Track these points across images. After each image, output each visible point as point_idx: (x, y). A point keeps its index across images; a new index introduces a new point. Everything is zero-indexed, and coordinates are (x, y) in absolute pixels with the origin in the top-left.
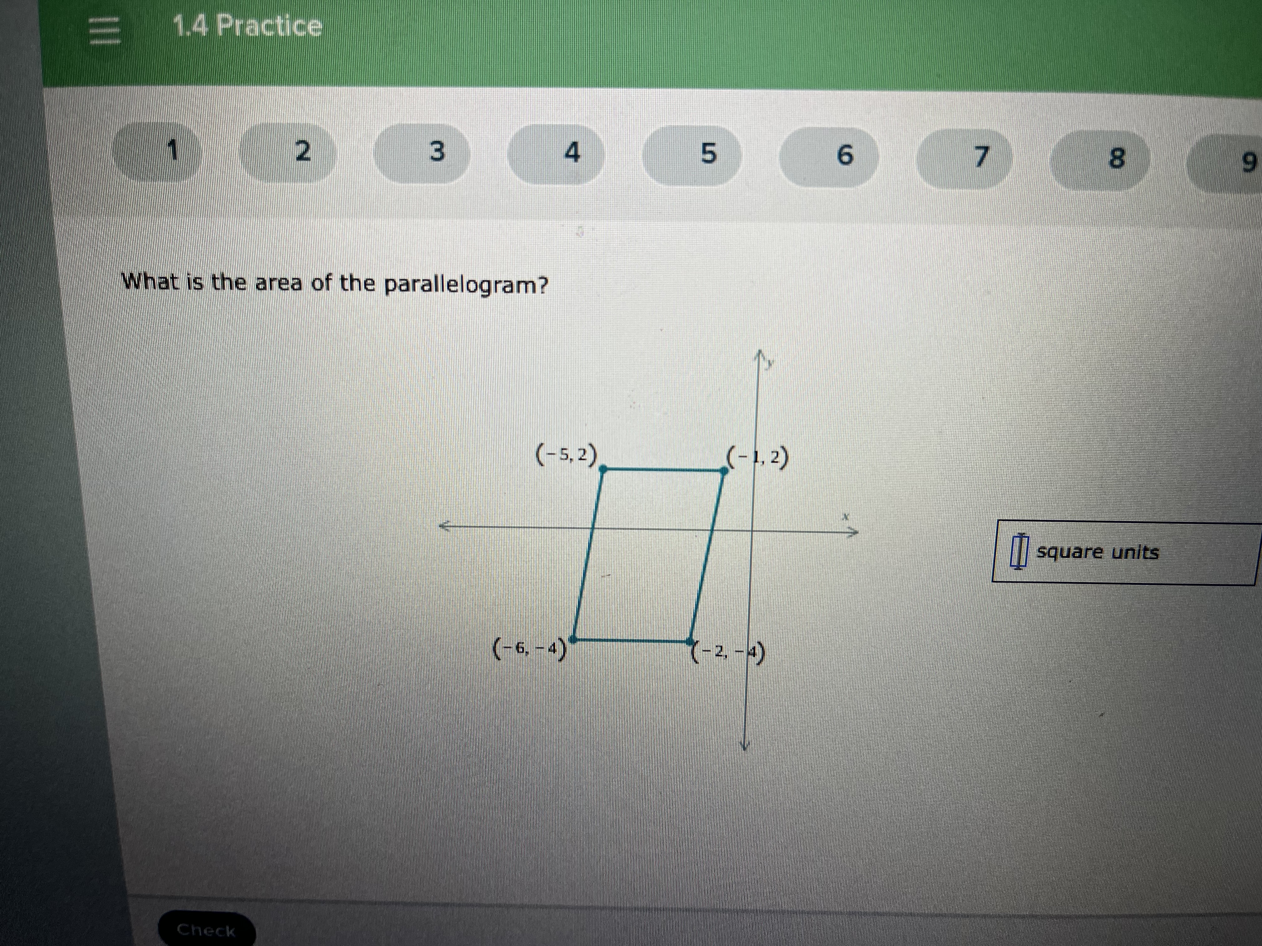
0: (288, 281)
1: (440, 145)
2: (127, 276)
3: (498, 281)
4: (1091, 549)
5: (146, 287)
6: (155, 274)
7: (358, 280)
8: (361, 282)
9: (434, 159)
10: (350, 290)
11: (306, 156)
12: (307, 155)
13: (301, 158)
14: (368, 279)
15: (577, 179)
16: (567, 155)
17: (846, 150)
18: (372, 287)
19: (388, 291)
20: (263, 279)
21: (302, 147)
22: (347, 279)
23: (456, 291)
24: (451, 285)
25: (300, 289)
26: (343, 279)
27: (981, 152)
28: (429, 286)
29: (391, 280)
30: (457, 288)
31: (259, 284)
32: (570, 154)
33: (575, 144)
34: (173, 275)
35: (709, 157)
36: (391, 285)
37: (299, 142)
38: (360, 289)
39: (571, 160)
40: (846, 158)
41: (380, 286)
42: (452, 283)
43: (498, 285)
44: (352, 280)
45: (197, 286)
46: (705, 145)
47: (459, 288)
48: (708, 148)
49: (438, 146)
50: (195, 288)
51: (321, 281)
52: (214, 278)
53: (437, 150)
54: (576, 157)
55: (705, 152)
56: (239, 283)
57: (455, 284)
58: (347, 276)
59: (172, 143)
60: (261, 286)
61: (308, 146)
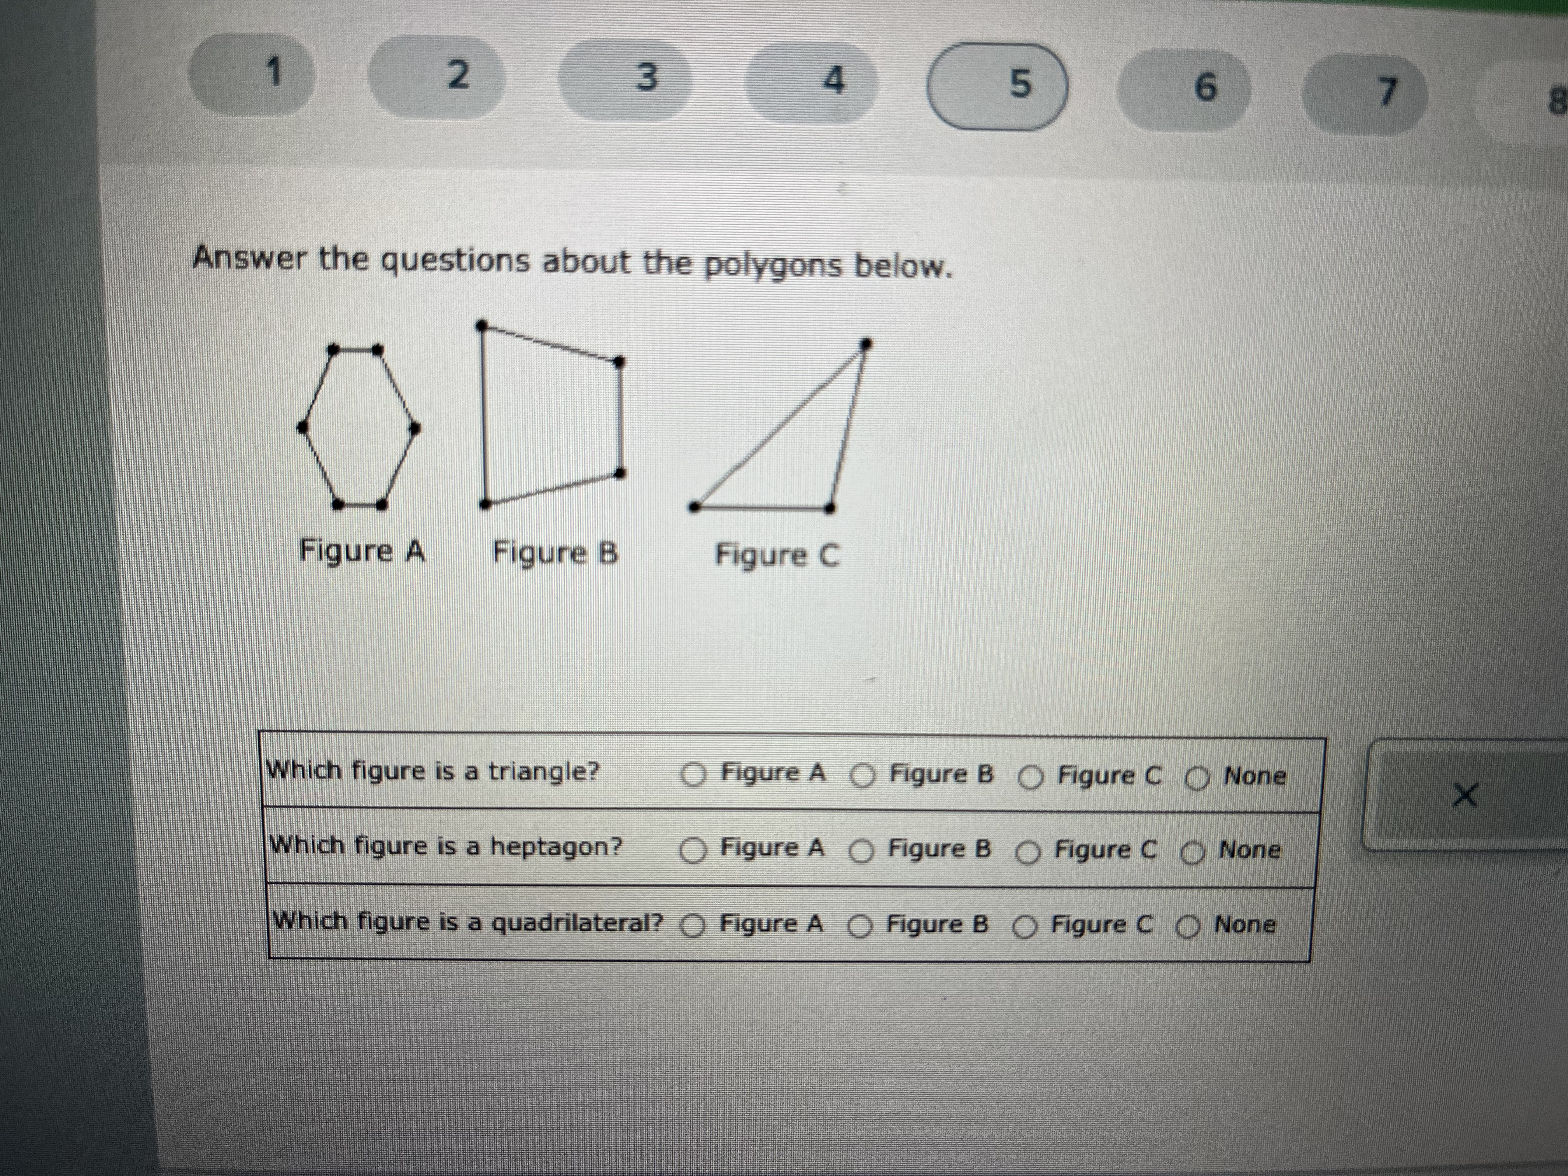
1: (650, 69)
9: (641, 87)
11: (462, 81)
12: (464, 81)
13: (455, 83)
15: (840, 116)
16: (828, 85)
17: (1208, 80)
21: (457, 69)
27: (1386, 87)
32: (831, 83)
33: (837, 70)
35: (1021, 88)
37: (454, 62)
39: (832, 91)
40: (1207, 92)
46: (1016, 72)
48: (1021, 77)
49: (647, 70)
53: (647, 75)
54: (839, 86)
55: (1015, 81)
59: (274, 62)
61: (465, 68)
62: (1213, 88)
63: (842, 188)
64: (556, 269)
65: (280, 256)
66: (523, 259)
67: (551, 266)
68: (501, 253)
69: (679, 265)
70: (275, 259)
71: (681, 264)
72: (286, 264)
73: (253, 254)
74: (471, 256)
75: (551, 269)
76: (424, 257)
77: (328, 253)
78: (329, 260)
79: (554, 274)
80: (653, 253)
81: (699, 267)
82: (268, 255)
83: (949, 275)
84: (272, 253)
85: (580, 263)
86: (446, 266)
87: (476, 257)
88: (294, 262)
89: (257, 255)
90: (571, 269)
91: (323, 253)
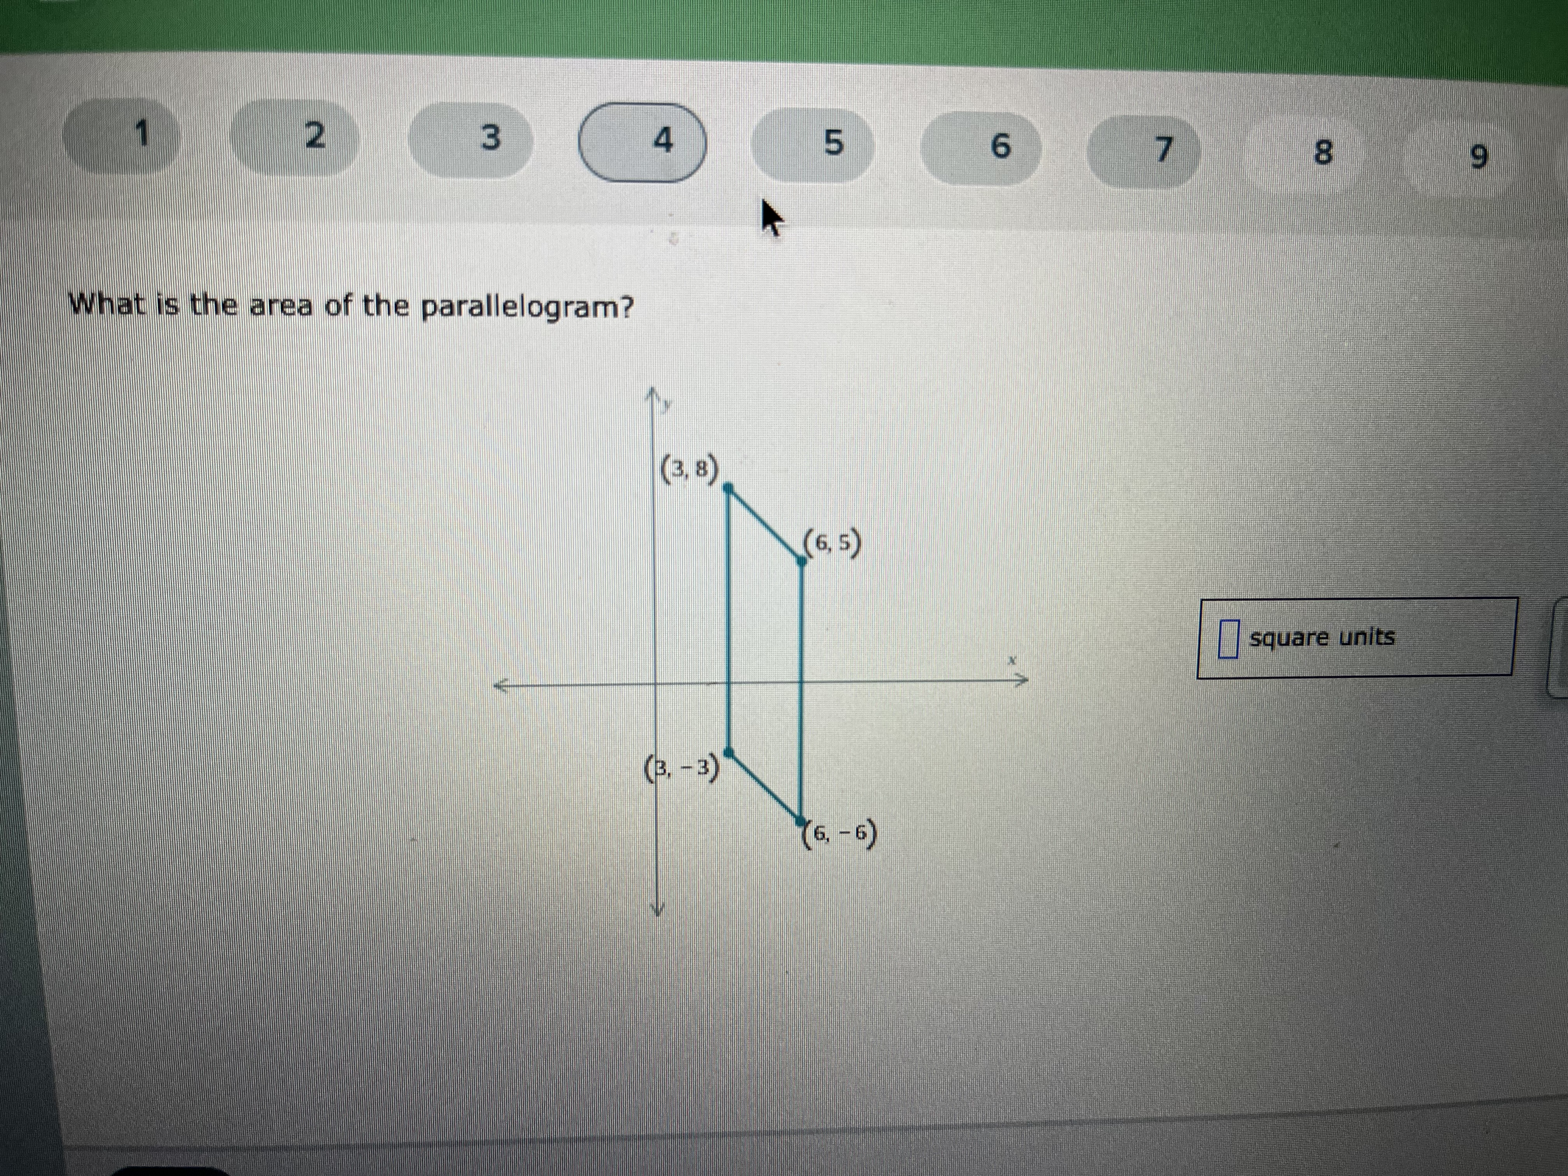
0: (294, 304)
1: (494, 130)
2: (76, 297)
3: (569, 302)
4: (1314, 634)
5: (101, 311)
6: (115, 292)
7: (387, 302)
8: (391, 304)
9: (486, 147)
10: (376, 314)
11: (319, 141)
12: (321, 140)
13: (312, 143)
14: (400, 301)
16: (657, 144)
17: (1002, 140)
18: (406, 310)
19: (425, 315)
20: (260, 300)
21: (314, 130)
22: (372, 301)
23: (515, 315)
24: (508, 307)
25: (310, 313)
26: (367, 300)
27: (1163, 144)
28: (479, 309)
29: (430, 301)
30: (516, 311)
31: (254, 307)
32: (660, 142)
33: (666, 130)
34: (137, 295)
35: (834, 147)
36: (430, 308)
37: (309, 124)
38: (389, 313)
39: (662, 150)
40: (1002, 150)
41: (415, 309)
42: (510, 304)
43: (569, 307)
44: (379, 302)
45: (171, 310)
46: (829, 132)
47: (518, 310)
48: (833, 136)
49: (492, 131)
50: (167, 313)
51: (338, 304)
52: (194, 299)
53: (490, 136)
54: (668, 145)
55: (829, 141)
56: (227, 307)
57: (514, 306)
58: (372, 297)
59: (142, 124)
60: (257, 310)
61: (321, 129)
62: (1007, 146)
63: (673, 240)
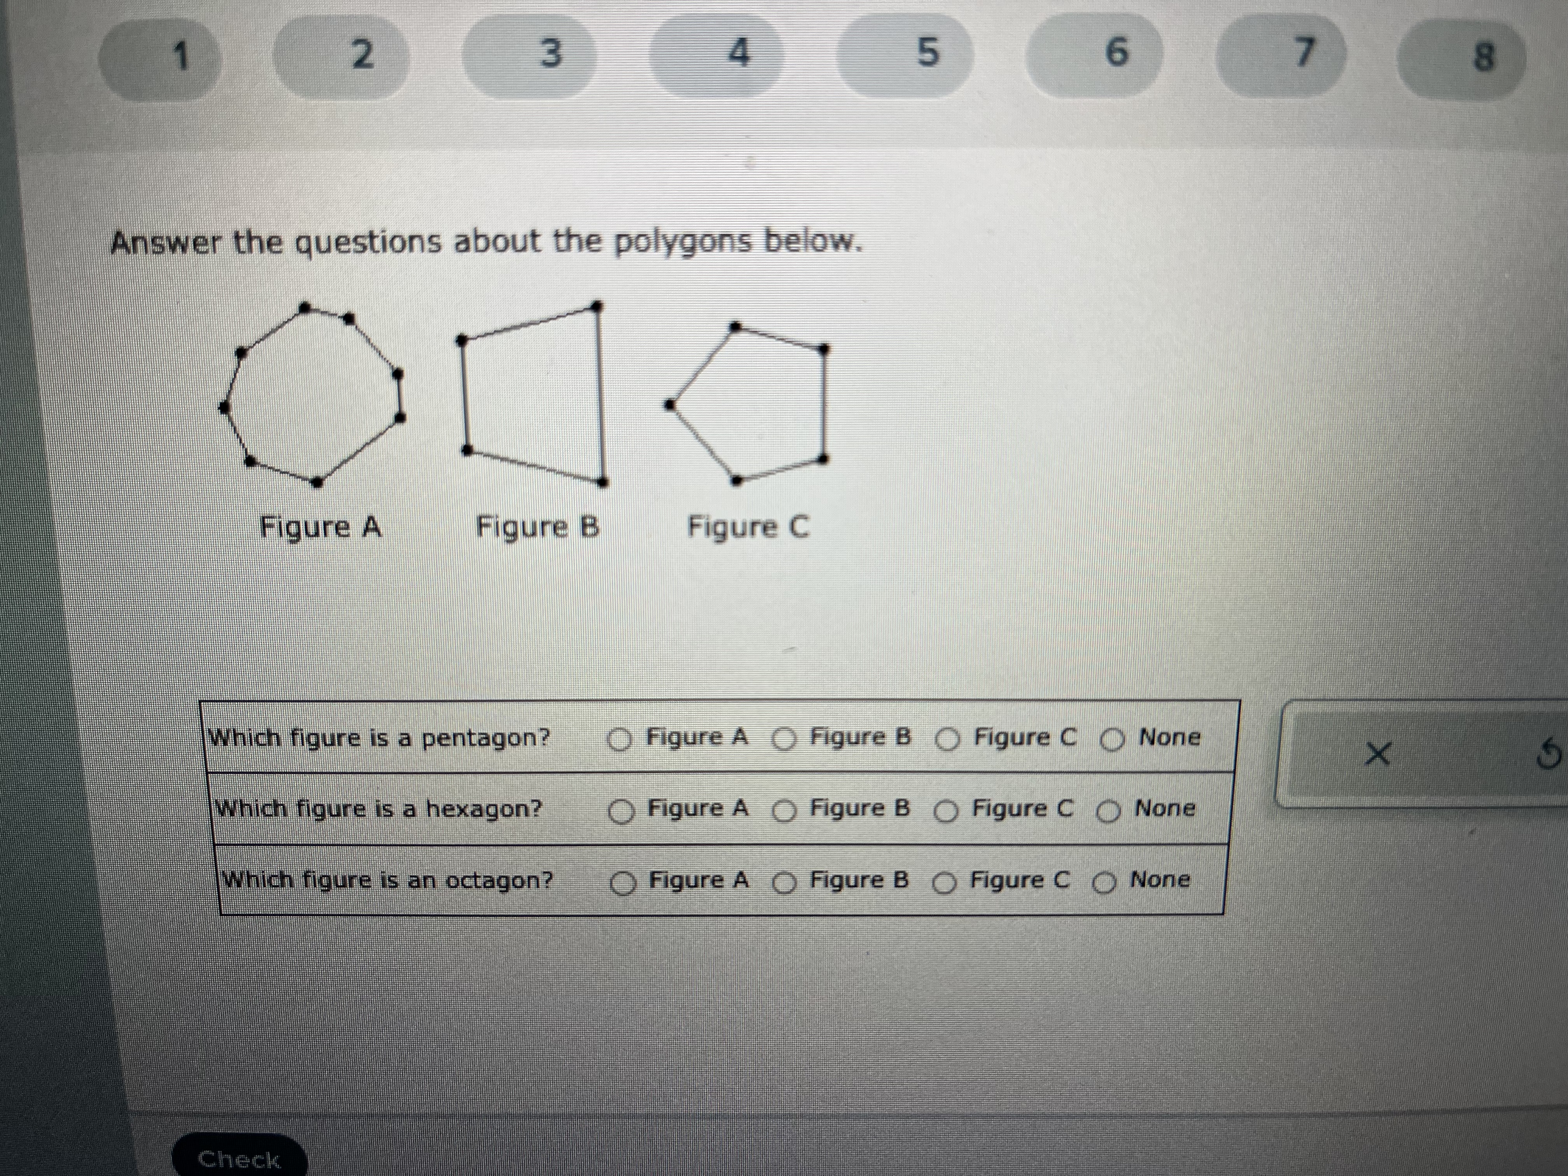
1: (554, 44)
9: (547, 64)
11: (367, 61)
13: (360, 63)
15: (746, 89)
16: (733, 57)
17: (1119, 45)
21: (361, 49)
27: (1303, 46)
32: (736, 55)
33: (742, 41)
35: (928, 57)
37: (358, 42)
39: (737, 64)
40: (1118, 56)
46: (923, 40)
48: (928, 45)
49: (551, 46)
53: (551, 52)
54: (744, 59)
55: (923, 50)
59: (181, 47)
61: (369, 47)
62: (1124, 52)
63: (749, 164)
64: (467, 249)
65: (195, 241)
66: (435, 240)
67: (462, 247)
68: (412, 234)
69: (589, 243)
70: (191, 243)
71: (591, 242)
72: (201, 248)
73: (169, 239)
74: (384, 238)
75: (462, 249)
76: (337, 240)
77: (243, 237)
78: (243, 244)
79: (465, 254)
80: (562, 231)
81: (608, 245)
82: (183, 239)
83: (859, 249)
84: (187, 238)
85: (491, 243)
86: (359, 248)
87: (388, 239)
88: (210, 247)
89: (173, 240)
90: (482, 249)
91: (237, 237)
